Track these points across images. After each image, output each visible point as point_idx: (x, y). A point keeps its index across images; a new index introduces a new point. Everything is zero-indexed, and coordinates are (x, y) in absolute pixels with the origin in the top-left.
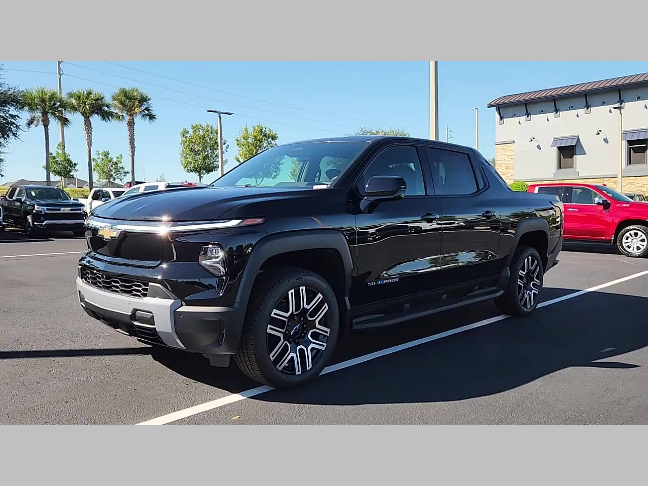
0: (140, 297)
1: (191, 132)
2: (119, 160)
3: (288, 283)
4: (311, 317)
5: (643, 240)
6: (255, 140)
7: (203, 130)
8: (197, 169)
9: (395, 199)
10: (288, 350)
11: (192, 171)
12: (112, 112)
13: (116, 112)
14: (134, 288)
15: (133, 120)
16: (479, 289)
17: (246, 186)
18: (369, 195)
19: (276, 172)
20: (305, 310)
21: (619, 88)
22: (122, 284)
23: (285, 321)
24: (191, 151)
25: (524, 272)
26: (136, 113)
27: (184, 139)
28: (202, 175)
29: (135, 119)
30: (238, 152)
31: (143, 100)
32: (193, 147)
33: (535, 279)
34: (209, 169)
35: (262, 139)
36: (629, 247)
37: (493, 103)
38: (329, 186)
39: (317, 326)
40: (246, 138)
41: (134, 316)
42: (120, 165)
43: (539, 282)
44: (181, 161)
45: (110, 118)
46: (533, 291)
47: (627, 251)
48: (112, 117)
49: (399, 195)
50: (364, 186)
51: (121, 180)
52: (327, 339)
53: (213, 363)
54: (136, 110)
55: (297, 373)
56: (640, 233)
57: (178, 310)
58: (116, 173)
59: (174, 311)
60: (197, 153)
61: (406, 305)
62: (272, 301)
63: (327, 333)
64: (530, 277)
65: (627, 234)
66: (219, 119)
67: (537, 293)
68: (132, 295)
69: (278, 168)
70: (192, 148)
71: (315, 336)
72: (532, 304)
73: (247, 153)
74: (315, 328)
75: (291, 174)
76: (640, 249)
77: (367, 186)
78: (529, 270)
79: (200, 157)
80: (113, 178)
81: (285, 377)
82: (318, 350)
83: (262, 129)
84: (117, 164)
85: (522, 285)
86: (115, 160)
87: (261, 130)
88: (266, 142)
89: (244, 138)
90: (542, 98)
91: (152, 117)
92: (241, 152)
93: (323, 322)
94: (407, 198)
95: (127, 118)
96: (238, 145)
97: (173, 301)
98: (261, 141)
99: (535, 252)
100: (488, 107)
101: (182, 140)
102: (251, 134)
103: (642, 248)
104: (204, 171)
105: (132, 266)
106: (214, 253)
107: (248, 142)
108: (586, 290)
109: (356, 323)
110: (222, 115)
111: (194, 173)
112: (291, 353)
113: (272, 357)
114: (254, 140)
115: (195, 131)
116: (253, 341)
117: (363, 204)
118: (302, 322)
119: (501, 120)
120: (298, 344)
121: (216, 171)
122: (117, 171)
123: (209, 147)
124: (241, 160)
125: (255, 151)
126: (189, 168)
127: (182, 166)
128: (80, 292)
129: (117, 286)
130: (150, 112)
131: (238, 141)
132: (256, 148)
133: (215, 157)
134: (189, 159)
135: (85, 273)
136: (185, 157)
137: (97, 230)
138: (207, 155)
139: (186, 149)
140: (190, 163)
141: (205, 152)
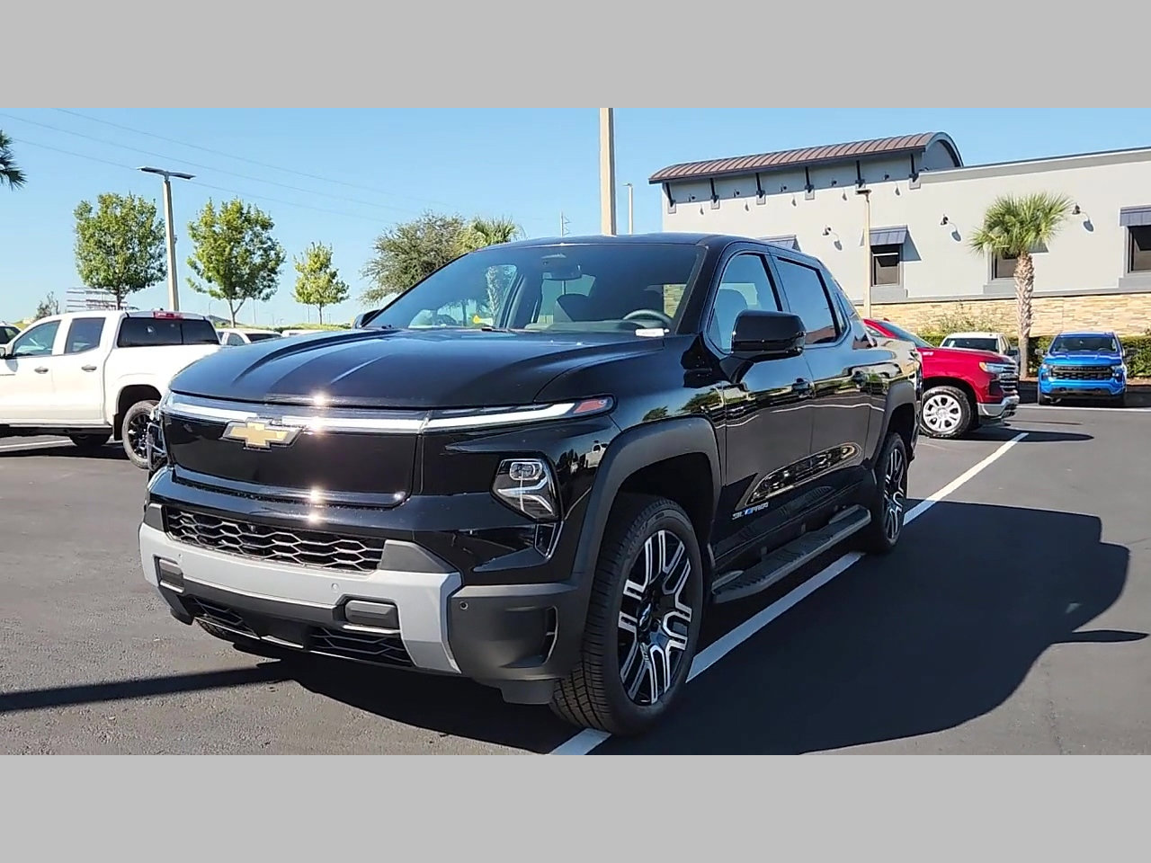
0: (359, 570)
1: (97, 208)
3: (646, 524)
4: (670, 589)
5: (954, 411)
6: (228, 229)
7: (122, 205)
8: (111, 281)
11: (100, 286)
14: (340, 550)
19: (269, 287)
20: (664, 577)
21: (857, 159)
22: (306, 542)
23: (640, 602)
24: (100, 247)
25: (890, 475)
27: (83, 223)
28: (122, 295)
30: (195, 251)
32: (102, 239)
33: (899, 488)
34: (138, 283)
35: (242, 228)
36: (933, 422)
37: (658, 176)
40: (210, 225)
41: (341, 612)
43: (903, 491)
44: (78, 266)
47: (930, 429)
49: (796, 348)
52: (689, 629)
53: (510, 697)
55: (653, 700)
56: (950, 399)
57: (457, 595)
59: (449, 597)
60: (112, 250)
62: (626, 565)
63: (688, 615)
64: (893, 484)
65: (931, 401)
66: (165, 186)
69: (272, 280)
70: (100, 241)
71: (672, 624)
73: (213, 252)
74: (674, 608)
75: (298, 292)
76: (950, 425)
78: (894, 473)
79: (120, 258)
82: (678, 651)
83: (242, 209)
88: (250, 232)
89: (206, 224)
90: (738, 170)
91: (15, 176)
92: (200, 251)
93: (685, 596)
96: (194, 236)
97: (445, 575)
98: (239, 230)
99: (900, 440)
100: (651, 182)
101: (79, 224)
102: (220, 216)
103: (955, 424)
104: (127, 287)
106: (528, 473)
107: (214, 232)
110: (171, 179)
113: (624, 674)
114: (225, 228)
115: (107, 207)
119: (671, 205)
120: (649, 644)
121: (151, 287)
123: (136, 241)
124: (201, 266)
125: (227, 250)
126: (94, 280)
127: (80, 276)
128: (157, 559)
129: (290, 547)
130: (10, 166)
131: (193, 229)
132: (229, 244)
133: (149, 259)
134: (93, 262)
135: (176, 518)
136: (85, 258)
137: (222, 427)
138: (132, 255)
139: (88, 241)
140: (98, 270)
141: (128, 249)
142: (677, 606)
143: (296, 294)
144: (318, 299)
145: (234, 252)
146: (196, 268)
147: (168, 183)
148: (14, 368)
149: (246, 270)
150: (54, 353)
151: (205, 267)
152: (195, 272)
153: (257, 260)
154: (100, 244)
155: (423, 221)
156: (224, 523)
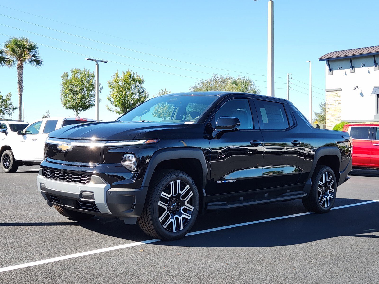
0: (86, 184)
1: (70, 75)
2: (8, 97)
3: (170, 177)
4: (183, 199)
6: (125, 84)
7: (81, 74)
8: (74, 106)
9: (233, 131)
10: (169, 217)
11: (70, 108)
12: (4, 58)
13: (7, 58)
14: (82, 178)
15: (22, 64)
16: (290, 192)
17: (142, 121)
18: (218, 128)
20: (180, 194)
22: (74, 176)
23: (168, 200)
24: (71, 92)
25: (322, 182)
26: (25, 59)
27: (65, 81)
28: (79, 112)
29: (24, 64)
30: (110, 93)
31: (32, 48)
32: (72, 88)
33: (331, 188)
34: (85, 107)
35: (131, 83)
37: (323, 57)
38: (194, 122)
39: (186, 204)
40: (117, 82)
41: (81, 195)
42: (9, 102)
43: (334, 190)
44: (61, 100)
45: (3, 62)
46: (329, 196)
48: (4, 62)
49: (236, 129)
50: (215, 123)
51: (9, 114)
52: (192, 213)
53: (126, 223)
54: (26, 57)
55: (174, 231)
57: (109, 190)
58: (5, 109)
59: (107, 191)
60: (75, 93)
61: (240, 198)
62: (162, 187)
63: (192, 209)
64: (327, 186)
66: (96, 66)
67: (332, 197)
68: (80, 183)
70: (71, 89)
71: (185, 210)
72: (329, 205)
73: (118, 94)
74: (185, 205)
77: (217, 123)
78: (326, 182)
79: (78, 96)
80: (3, 113)
81: (167, 232)
82: (187, 219)
84: (6, 101)
85: (321, 191)
86: (4, 97)
87: (130, 75)
88: (134, 85)
89: (115, 82)
91: (38, 62)
92: (113, 93)
93: (190, 202)
94: (240, 130)
95: (17, 63)
96: (110, 87)
97: (106, 185)
98: (129, 84)
99: (330, 169)
100: (320, 60)
101: (63, 82)
102: (122, 78)
104: (81, 109)
105: (80, 166)
106: (130, 159)
107: (119, 85)
108: (374, 201)
109: (209, 206)
110: (99, 63)
111: (71, 110)
112: (171, 219)
113: (161, 219)
114: (123, 83)
115: (75, 75)
116: (150, 209)
117: (214, 134)
118: (177, 202)
119: (330, 71)
120: (175, 214)
122: (6, 107)
123: (86, 89)
124: (113, 100)
125: (124, 93)
126: (68, 106)
127: (62, 104)
128: (41, 183)
129: (70, 178)
130: (37, 58)
131: (110, 84)
132: (125, 90)
133: (91, 97)
134: (67, 98)
135: (45, 172)
136: (64, 96)
137: (57, 146)
138: (84, 95)
139: (66, 89)
140: (69, 101)
141: (83, 92)
142: (186, 205)
143: (154, 113)
144: (163, 115)
145: (127, 94)
146: (110, 101)
147: (98, 65)
148: (25, 139)
149: (131, 102)
150: (39, 133)
151: (115, 100)
152: (109, 102)
153: (137, 97)
154: (71, 91)
155: (213, 79)
156: (56, 172)
